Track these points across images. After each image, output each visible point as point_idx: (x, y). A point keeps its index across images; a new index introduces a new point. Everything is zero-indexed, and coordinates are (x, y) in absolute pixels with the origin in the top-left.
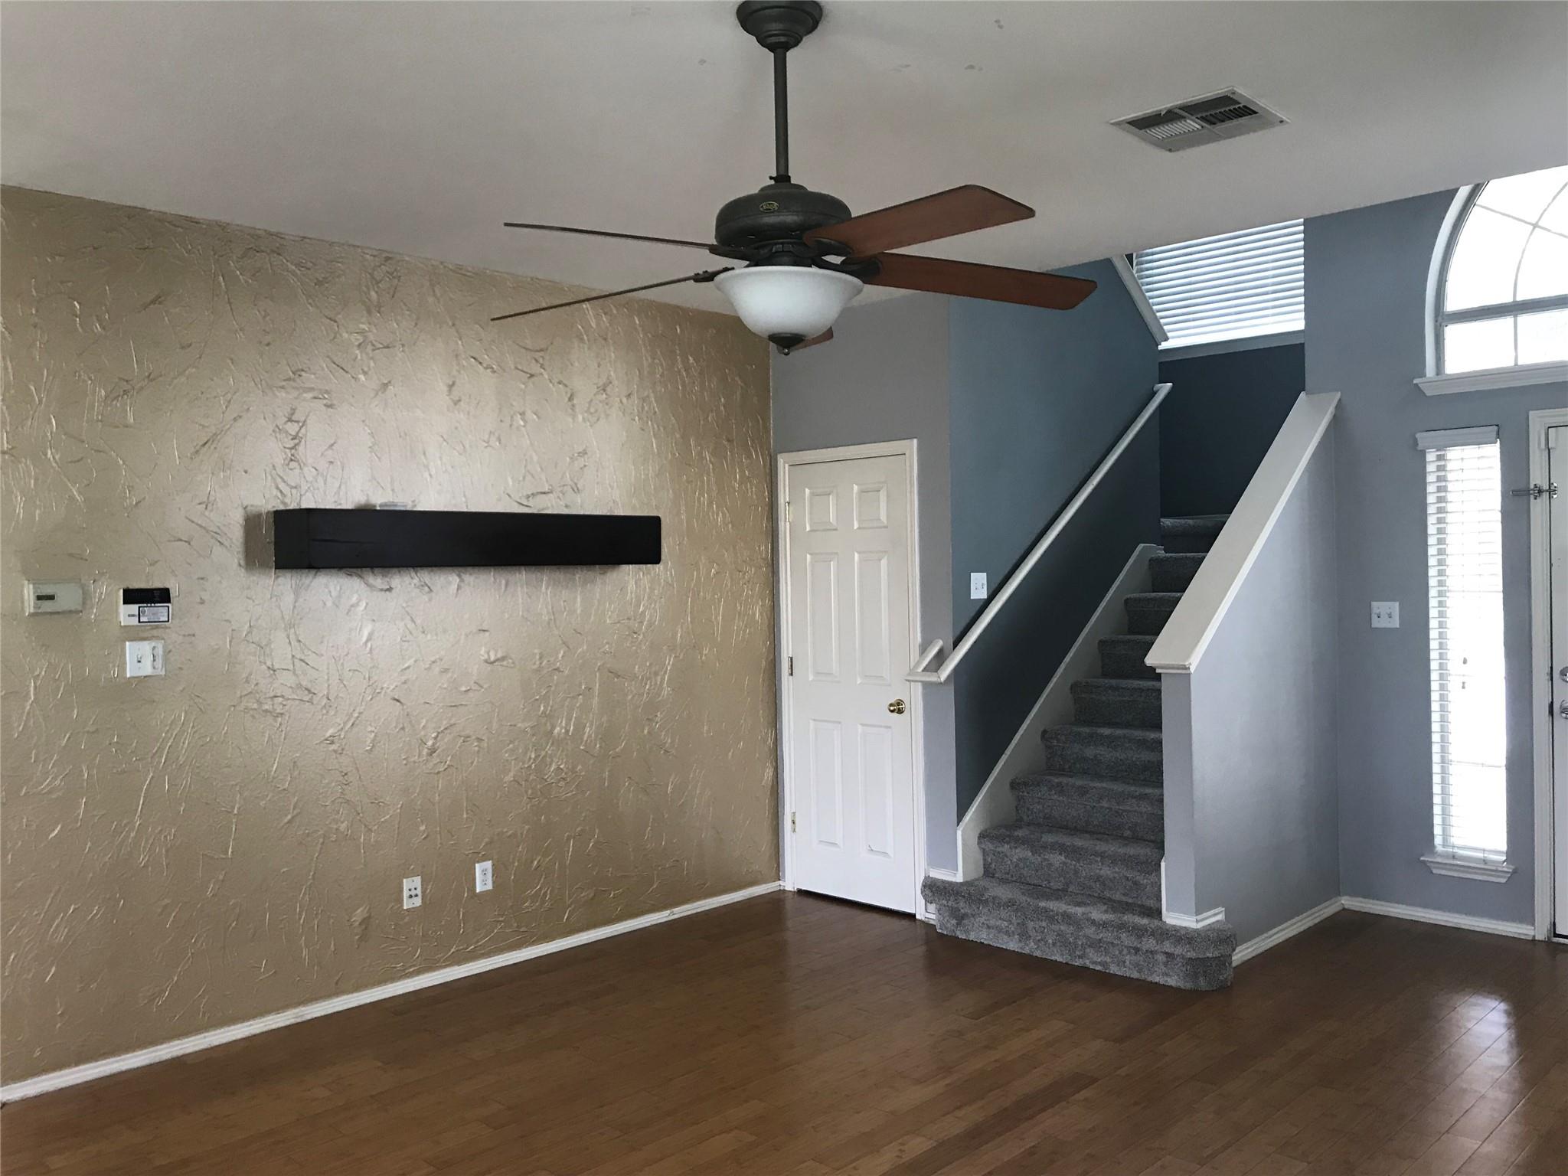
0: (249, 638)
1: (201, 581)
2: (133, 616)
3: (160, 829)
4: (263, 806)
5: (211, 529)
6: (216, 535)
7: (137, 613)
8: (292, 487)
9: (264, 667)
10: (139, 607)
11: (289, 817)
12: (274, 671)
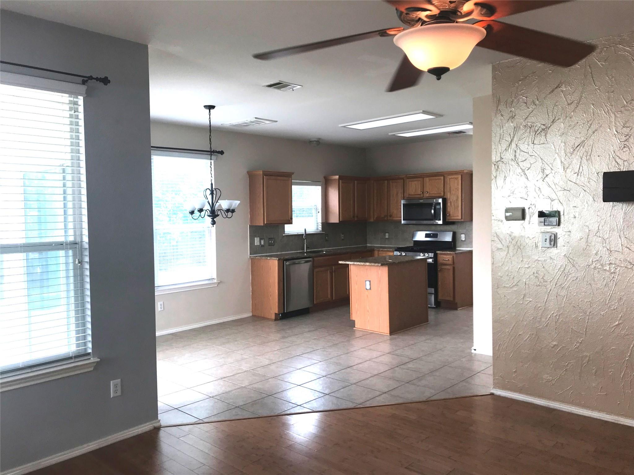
0: (598, 234)
1: (575, 208)
2: (542, 222)
3: (553, 312)
4: (603, 314)
5: (580, 184)
6: (582, 187)
7: (543, 221)
8: (624, 161)
9: (605, 249)
10: (544, 219)
11: (617, 323)
12: (611, 251)
